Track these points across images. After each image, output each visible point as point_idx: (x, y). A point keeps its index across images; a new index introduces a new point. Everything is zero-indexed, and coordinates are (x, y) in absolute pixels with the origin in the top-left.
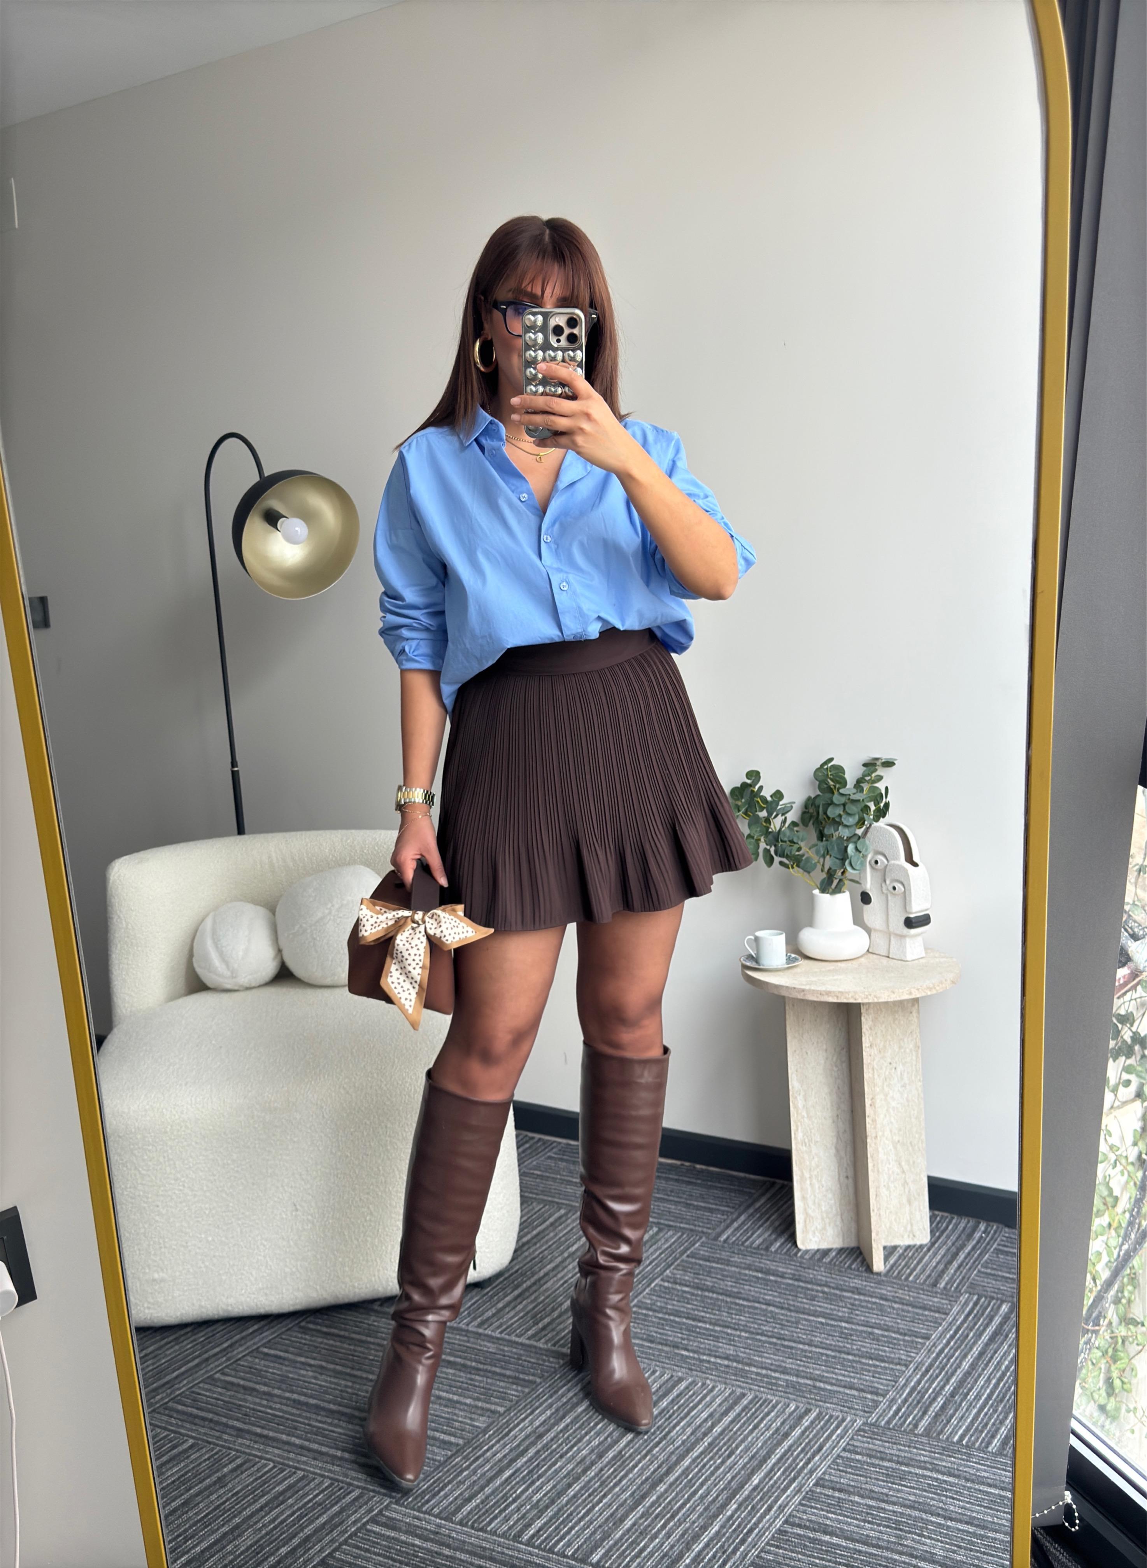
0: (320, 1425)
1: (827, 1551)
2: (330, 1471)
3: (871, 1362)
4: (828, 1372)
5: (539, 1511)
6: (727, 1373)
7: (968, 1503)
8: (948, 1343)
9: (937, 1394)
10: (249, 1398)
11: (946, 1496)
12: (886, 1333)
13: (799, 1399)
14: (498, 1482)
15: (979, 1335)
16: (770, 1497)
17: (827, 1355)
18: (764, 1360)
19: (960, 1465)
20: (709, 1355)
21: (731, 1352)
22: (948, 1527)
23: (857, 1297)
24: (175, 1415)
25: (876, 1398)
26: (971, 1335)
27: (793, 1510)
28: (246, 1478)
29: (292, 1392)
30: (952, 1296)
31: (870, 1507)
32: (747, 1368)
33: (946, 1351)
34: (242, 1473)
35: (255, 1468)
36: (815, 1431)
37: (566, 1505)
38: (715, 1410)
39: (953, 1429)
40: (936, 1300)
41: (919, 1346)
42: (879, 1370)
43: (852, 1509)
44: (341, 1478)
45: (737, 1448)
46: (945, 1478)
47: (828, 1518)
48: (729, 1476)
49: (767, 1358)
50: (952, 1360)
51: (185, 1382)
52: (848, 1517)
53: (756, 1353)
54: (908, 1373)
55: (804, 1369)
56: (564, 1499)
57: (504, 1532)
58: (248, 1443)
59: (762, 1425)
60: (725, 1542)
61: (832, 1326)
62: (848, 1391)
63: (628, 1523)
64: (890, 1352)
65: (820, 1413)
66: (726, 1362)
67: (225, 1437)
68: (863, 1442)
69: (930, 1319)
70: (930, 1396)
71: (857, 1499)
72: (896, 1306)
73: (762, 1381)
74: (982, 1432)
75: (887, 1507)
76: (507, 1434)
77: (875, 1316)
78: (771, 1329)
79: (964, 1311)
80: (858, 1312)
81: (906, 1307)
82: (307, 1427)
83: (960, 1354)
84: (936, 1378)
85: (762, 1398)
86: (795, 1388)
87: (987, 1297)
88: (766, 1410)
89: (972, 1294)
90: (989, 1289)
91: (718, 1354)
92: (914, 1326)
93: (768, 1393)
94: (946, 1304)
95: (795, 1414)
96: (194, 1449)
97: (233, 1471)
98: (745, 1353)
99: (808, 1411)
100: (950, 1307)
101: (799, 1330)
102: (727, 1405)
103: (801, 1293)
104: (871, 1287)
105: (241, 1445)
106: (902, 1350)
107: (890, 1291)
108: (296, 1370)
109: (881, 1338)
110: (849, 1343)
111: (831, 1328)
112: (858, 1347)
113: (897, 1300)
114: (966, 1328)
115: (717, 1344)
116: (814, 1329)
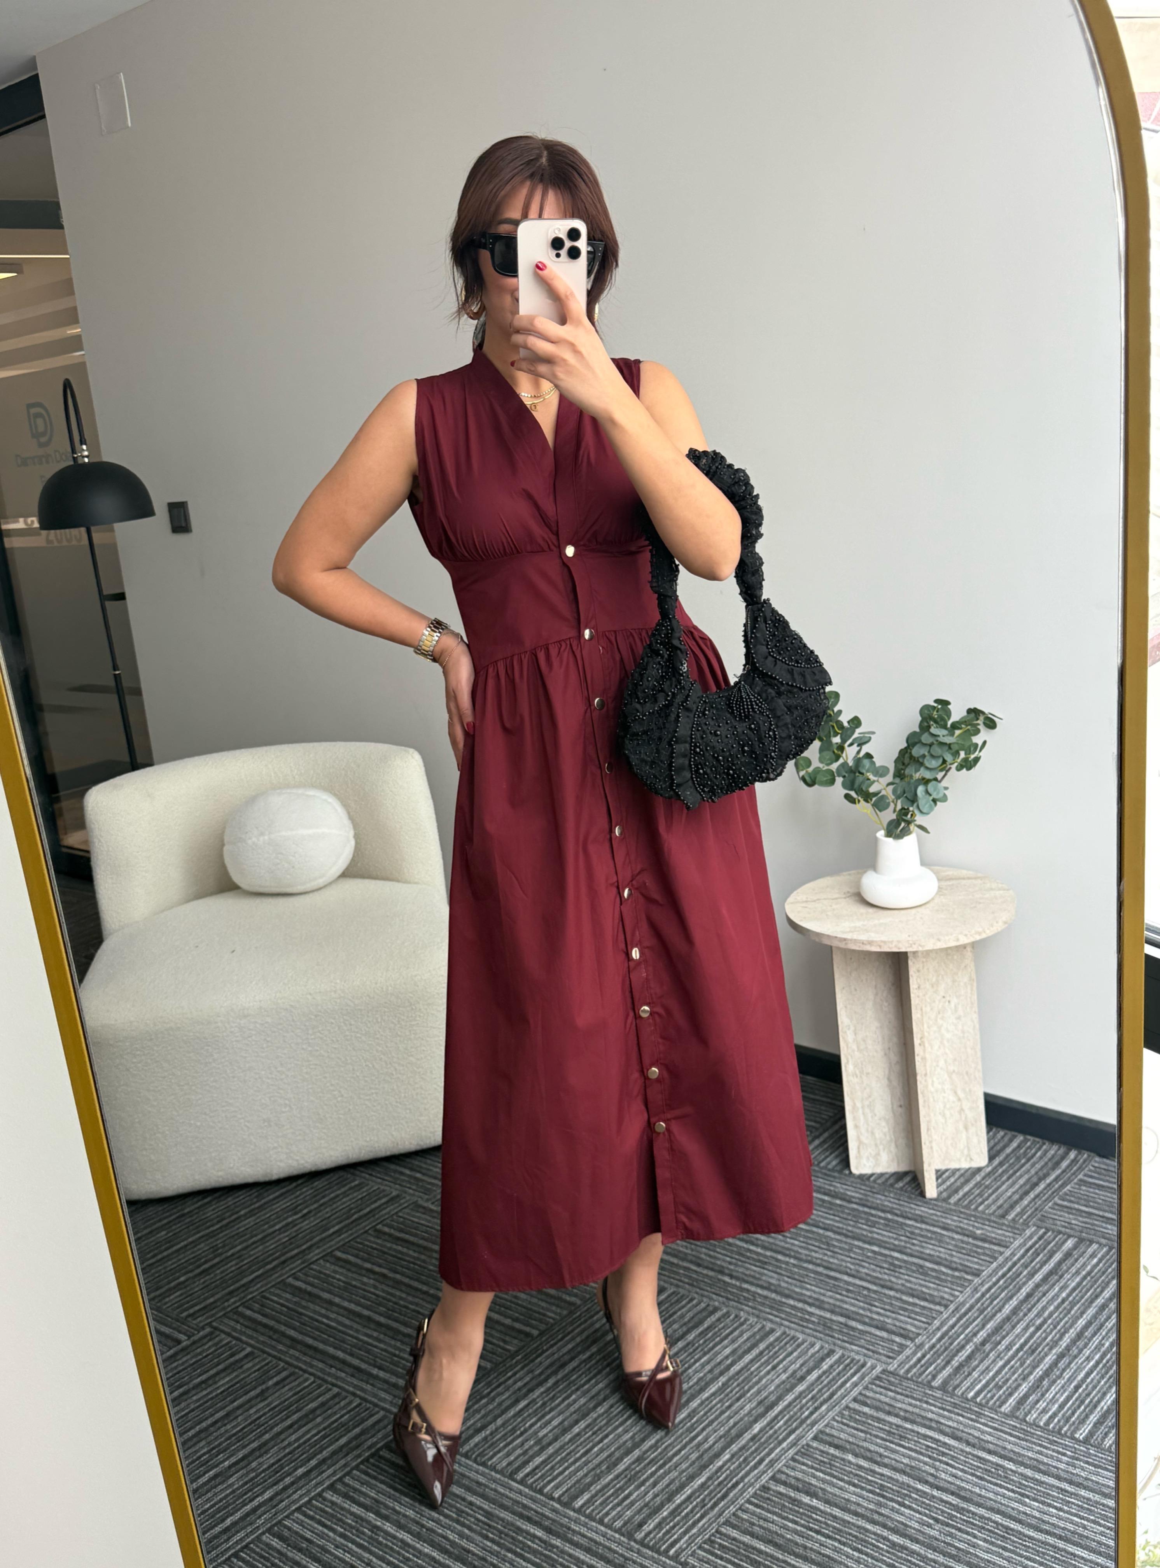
0: (365, 1339)
1: (802, 1514)
2: (362, 1390)
3: (911, 1300)
4: (864, 1309)
5: (540, 1449)
6: (763, 1304)
7: (962, 1471)
8: (998, 1281)
9: (968, 1340)
10: (312, 1306)
11: (941, 1461)
12: (936, 1267)
13: (827, 1338)
14: (512, 1412)
15: (1032, 1275)
16: (765, 1448)
17: (870, 1290)
18: (804, 1292)
19: (965, 1426)
20: (752, 1284)
21: (773, 1281)
22: (934, 1497)
23: (919, 1225)
24: (241, 1321)
25: (903, 1341)
26: (1025, 1273)
27: (785, 1465)
28: (286, 1392)
29: (350, 1301)
30: (1018, 1229)
31: (860, 1467)
32: (784, 1300)
33: (993, 1291)
34: (284, 1386)
35: (296, 1383)
36: (831, 1377)
37: (568, 1443)
38: (739, 1346)
39: (972, 1384)
40: (1000, 1232)
41: (966, 1284)
42: (918, 1310)
43: (841, 1469)
44: (370, 1398)
45: (749, 1391)
46: (947, 1440)
47: (814, 1476)
48: (732, 1422)
49: (807, 1289)
50: (995, 1302)
51: (259, 1285)
52: (835, 1477)
53: (798, 1283)
54: (945, 1316)
55: (842, 1304)
56: (568, 1437)
57: (503, 1468)
58: (297, 1354)
59: (781, 1366)
60: (706, 1496)
61: (885, 1256)
62: (878, 1333)
63: (621, 1467)
64: (934, 1289)
65: (843, 1355)
66: (765, 1293)
67: (280, 1347)
68: (877, 1393)
69: (988, 1252)
70: (959, 1344)
71: (850, 1457)
72: (956, 1236)
73: (796, 1316)
74: (1001, 1387)
75: (877, 1470)
76: (533, 1361)
77: (931, 1247)
78: (821, 1256)
79: (1025, 1245)
80: (914, 1241)
81: (966, 1239)
82: (355, 1341)
83: (1006, 1295)
84: (971, 1323)
85: (788, 1335)
86: (826, 1325)
87: (1053, 1232)
88: (790, 1349)
89: (1039, 1227)
90: (1058, 1223)
91: (760, 1283)
92: (968, 1260)
93: (796, 1330)
94: (1010, 1237)
95: (817, 1355)
96: (250, 1358)
97: (277, 1383)
98: (787, 1282)
99: (831, 1353)
100: (1012, 1240)
101: (849, 1259)
102: (753, 1341)
103: (862, 1218)
104: (936, 1215)
105: (291, 1356)
106: (947, 1287)
107: (955, 1221)
108: (360, 1278)
109: (929, 1272)
110: (895, 1277)
111: (883, 1258)
112: (903, 1282)
113: (959, 1230)
114: (1022, 1265)
115: (762, 1270)
116: (865, 1259)
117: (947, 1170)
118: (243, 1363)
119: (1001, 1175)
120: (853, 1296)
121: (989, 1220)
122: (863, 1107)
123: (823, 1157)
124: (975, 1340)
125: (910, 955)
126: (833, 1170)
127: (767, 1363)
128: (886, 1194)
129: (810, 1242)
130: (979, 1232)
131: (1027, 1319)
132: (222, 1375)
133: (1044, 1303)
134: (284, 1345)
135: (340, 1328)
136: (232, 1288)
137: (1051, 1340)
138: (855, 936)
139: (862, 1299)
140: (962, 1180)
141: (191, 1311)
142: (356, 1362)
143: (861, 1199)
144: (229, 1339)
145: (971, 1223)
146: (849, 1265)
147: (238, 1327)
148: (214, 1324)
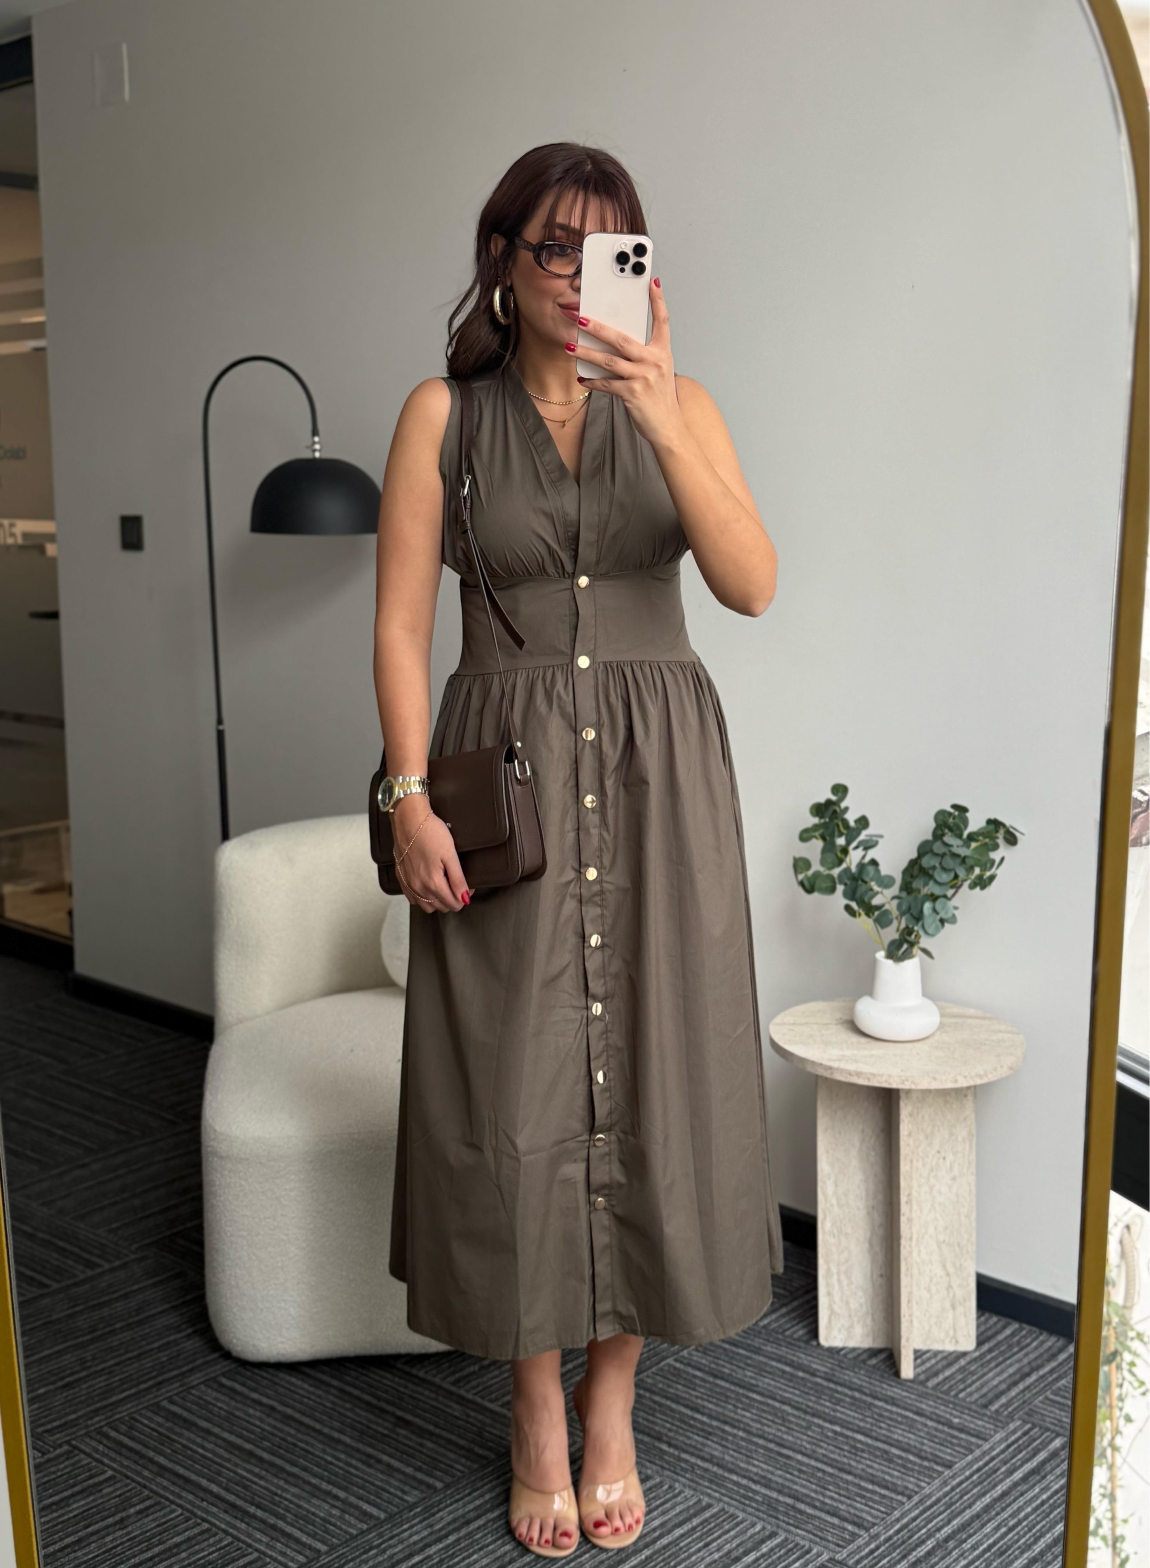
2: (235, 1527)
3: (870, 1487)
4: (815, 1492)
6: (702, 1477)
8: (972, 1475)
9: (930, 1536)
10: (186, 1433)
13: (770, 1519)
15: (1010, 1472)
17: (824, 1472)
18: (751, 1468)
20: (692, 1454)
21: (716, 1453)
23: (889, 1407)
24: (105, 1442)
25: (856, 1530)
26: (1003, 1469)
28: (149, 1523)
29: (231, 1432)
30: (1001, 1422)
32: (726, 1475)
33: (964, 1485)
34: (147, 1516)
35: (162, 1513)
36: (770, 1560)
38: (670, 1519)
40: (980, 1423)
41: (935, 1475)
42: (877, 1498)
44: (243, 1537)
49: (754, 1466)
50: (966, 1498)
51: (129, 1405)
53: (744, 1458)
54: (907, 1507)
55: (791, 1485)
58: (165, 1483)
59: (715, 1544)
61: (847, 1437)
62: (828, 1518)
64: (898, 1478)
65: (786, 1539)
66: (706, 1465)
67: (146, 1473)
69: (963, 1443)
70: (919, 1538)
72: (930, 1423)
73: (738, 1493)
76: (434, 1514)
77: (900, 1432)
78: (774, 1431)
79: (1007, 1440)
80: (883, 1425)
81: (940, 1427)
82: (232, 1474)
83: (979, 1491)
84: (935, 1517)
85: (727, 1512)
86: (771, 1506)
87: (1041, 1428)
88: (727, 1527)
89: (1025, 1422)
90: (1048, 1419)
91: (701, 1454)
92: (940, 1451)
93: (737, 1508)
94: (990, 1429)
95: (756, 1537)
96: (112, 1482)
97: (140, 1512)
98: (732, 1456)
99: (773, 1535)
100: (992, 1433)
101: (805, 1437)
102: (685, 1515)
103: (826, 1395)
104: (910, 1398)
105: (157, 1484)
106: (913, 1477)
107: (930, 1406)
108: (245, 1408)
109: (895, 1459)
110: (858, 1462)
111: (845, 1440)
112: (864, 1467)
113: (934, 1417)
114: (1000, 1461)
115: (705, 1441)
116: (824, 1439)
117: (928, 1351)
118: (102, 1487)
119: (989, 1362)
120: (805, 1477)
121: (970, 1409)
122: (838, 1273)
123: (789, 1325)
124: (938, 1535)
125: (902, 1095)
126: (798, 1340)
127: (700, 1539)
128: (857, 1370)
129: (764, 1415)
130: (956, 1421)
131: (999, 1519)
132: (78, 1497)
133: (1021, 1503)
134: (151, 1471)
135: (216, 1459)
136: (98, 1405)
137: (1024, 1543)
138: (843, 1065)
139: (815, 1481)
140: (944, 1363)
141: (49, 1427)
142: (231, 1498)
143: (826, 1373)
144: (89, 1460)
145: (949, 1410)
146: (804, 1444)
147: (101, 1448)
148: (74, 1442)
